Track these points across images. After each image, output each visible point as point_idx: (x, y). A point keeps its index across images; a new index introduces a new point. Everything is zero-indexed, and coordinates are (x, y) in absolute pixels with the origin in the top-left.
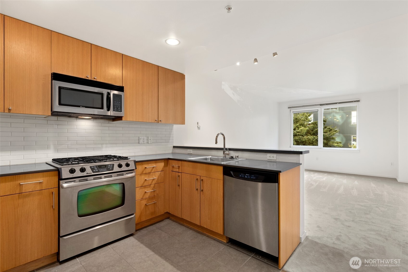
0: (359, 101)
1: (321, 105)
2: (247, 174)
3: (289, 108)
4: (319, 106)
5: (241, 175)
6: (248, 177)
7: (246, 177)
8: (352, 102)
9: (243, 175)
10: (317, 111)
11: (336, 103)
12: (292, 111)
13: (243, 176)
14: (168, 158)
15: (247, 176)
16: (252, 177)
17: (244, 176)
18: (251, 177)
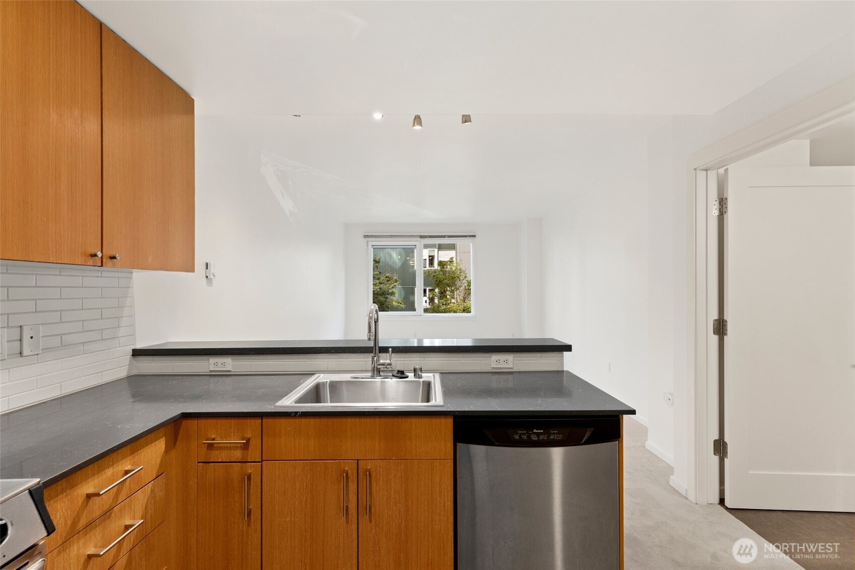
0: (474, 236)
1: (421, 237)
2: (535, 431)
3: (366, 236)
4: (418, 239)
5: (517, 434)
6: (541, 437)
7: (534, 438)
8: (466, 236)
9: (524, 434)
10: (415, 247)
11: (444, 237)
12: (370, 244)
13: (525, 437)
14: (183, 414)
15: (538, 434)
16: (552, 437)
17: (529, 437)
18: (548, 437)
